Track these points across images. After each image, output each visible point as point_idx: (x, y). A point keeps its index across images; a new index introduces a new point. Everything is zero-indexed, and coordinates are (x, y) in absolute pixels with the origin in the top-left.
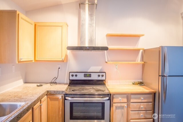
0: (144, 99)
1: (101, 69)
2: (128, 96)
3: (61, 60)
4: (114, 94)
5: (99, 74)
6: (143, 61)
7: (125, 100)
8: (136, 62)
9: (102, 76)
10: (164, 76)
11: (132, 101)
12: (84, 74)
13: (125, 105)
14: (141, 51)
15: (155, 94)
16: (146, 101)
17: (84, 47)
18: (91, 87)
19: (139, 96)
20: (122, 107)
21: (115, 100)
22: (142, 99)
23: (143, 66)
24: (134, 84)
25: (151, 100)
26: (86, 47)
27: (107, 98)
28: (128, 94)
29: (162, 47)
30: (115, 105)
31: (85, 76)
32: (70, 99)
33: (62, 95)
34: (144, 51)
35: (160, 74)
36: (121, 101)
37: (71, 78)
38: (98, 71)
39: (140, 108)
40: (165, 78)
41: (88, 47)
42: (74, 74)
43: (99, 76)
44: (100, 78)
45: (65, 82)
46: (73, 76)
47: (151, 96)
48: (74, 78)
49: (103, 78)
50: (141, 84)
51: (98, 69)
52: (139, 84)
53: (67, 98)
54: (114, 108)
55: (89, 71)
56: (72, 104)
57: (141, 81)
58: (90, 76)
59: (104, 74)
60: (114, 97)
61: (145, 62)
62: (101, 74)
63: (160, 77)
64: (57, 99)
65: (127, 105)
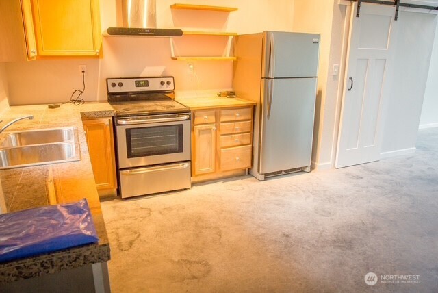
0: (240, 116)
1: (164, 72)
2: (217, 112)
3: (94, 54)
4: (196, 111)
5: (163, 80)
6: (234, 56)
7: (213, 119)
8: (223, 57)
9: (168, 83)
10: (269, 78)
11: (223, 119)
12: (136, 81)
13: (213, 127)
14: (231, 38)
15: (254, 107)
16: (242, 118)
17: (139, 29)
18: (153, 104)
19: (232, 111)
20: (209, 130)
21: (197, 120)
22: (237, 115)
23: (235, 64)
24: (220, 95)
25: (249, 117)
26: (144, 30)
27: (186, 117)
28: (216, 109)
29: (267, 32)
30: (197, 128)
31: (138, 84)
32: (124, 122)
33: (109, 118)
34: (237, 37)
35: (263, 76)
36: (207, 121)
37: (112, 90)
38: (160, 75)
39: (233, 129)
40: (270, 81)
41: (147, 29)
42: (117, 82)
43: (162, 83)
44: (165, 88)
45: (98, 100)
46: (114, 85)
47: (250, 110)
48: (117, 89)
49: (171, 87)
50: (231, 94)
51: (157, 70)
52: (228, 95)
53: (119, 122)
54: (196, 131)
55: (141, 76)
56: (128, 131)
57: (231, 90)
58: (146, 84)
59: (171, 80)
60: (196, 114)
61: (237, 58)
62: (165, 80)
63: (263, 80)
64: (102, 126)
65: (216, 126)
